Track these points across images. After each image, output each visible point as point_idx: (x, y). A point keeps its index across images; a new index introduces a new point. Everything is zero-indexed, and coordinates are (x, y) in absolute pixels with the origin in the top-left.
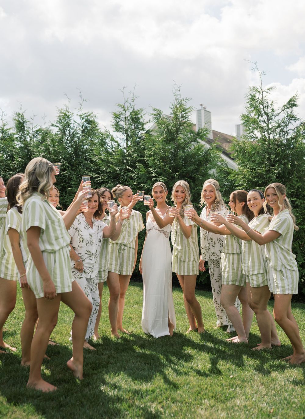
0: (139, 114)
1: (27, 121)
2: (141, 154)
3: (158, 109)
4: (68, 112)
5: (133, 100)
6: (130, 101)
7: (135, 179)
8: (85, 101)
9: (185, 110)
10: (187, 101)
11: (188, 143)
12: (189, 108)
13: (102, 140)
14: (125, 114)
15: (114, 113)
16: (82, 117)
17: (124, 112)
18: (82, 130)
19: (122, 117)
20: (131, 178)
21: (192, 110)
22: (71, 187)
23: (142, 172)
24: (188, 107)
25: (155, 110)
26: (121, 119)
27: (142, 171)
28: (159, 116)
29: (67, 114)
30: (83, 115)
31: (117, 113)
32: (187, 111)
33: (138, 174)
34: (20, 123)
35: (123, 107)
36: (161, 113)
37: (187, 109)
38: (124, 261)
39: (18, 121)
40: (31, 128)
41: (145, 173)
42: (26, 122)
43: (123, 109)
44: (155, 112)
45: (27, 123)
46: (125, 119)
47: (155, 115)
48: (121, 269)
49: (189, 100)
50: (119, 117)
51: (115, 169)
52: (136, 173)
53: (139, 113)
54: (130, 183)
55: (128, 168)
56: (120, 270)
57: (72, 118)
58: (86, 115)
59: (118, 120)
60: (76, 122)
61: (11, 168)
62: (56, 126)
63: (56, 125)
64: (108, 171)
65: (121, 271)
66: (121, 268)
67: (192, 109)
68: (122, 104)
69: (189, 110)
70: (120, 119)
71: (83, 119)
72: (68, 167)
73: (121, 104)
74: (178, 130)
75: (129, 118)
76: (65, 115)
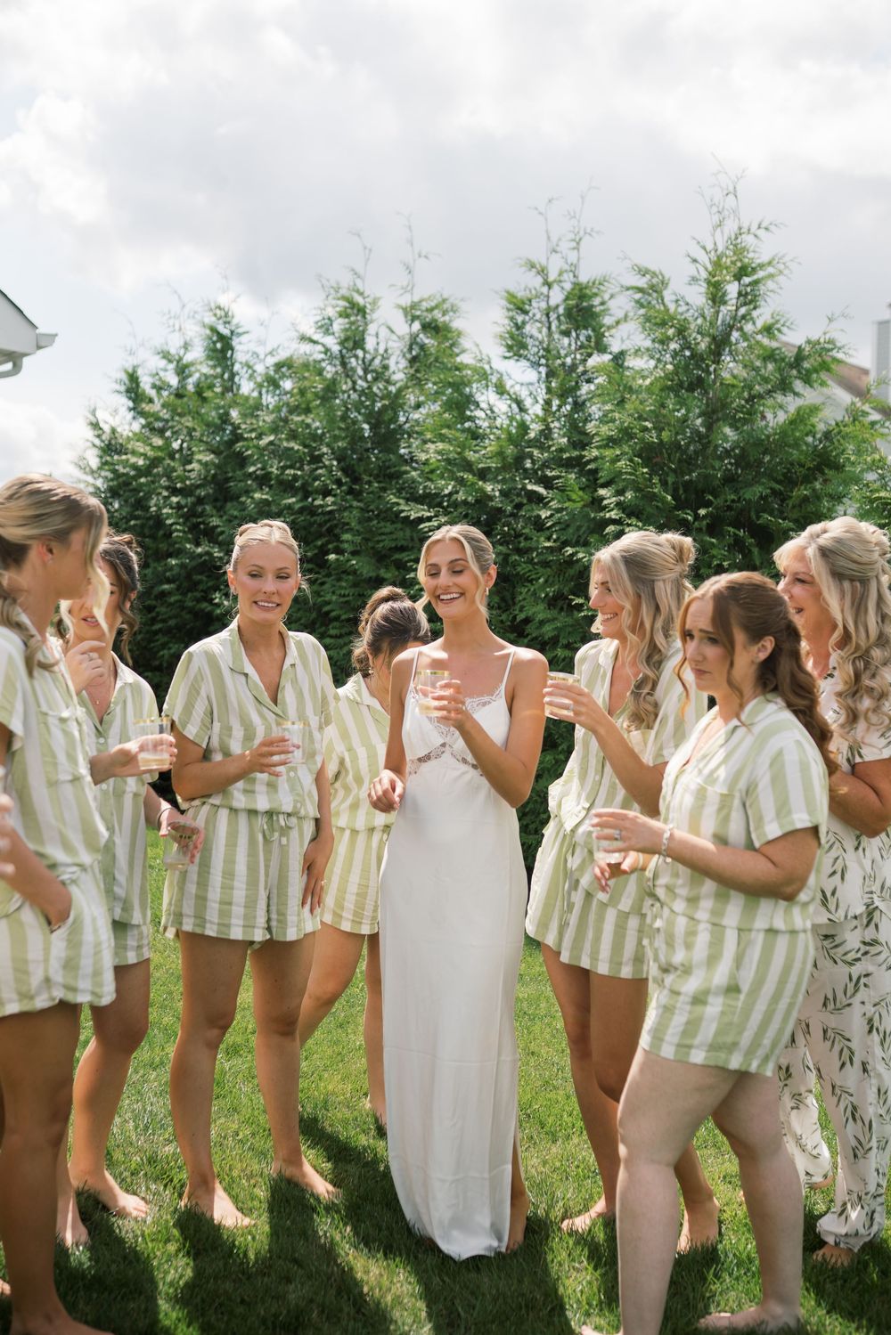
0: (596, 295)
1: (240, 330)
2: (582, 437)
3: (653, 267)
4: (361, 294)
5: (574, 244)
6: (565, 246)
7: (549, 528)
8: (423, 259)
9: (754, 270)
10: (761, 233)
11: (761, 397)
12: (770, 263)
13: (458, 386)
14: (548, 297)
15: (508, 292)
16: (411, 313)
17: (545, 290)
18: (408, 356)
19: (537, 308)
20: (539, 525)
21: (781, 272)
22: (339, 551)
23: (574, 501)
24: (765, 259)
25: (643, 272)
26: (531, 314)
27: (574, 497)
28: (655, 295)
29: (359, 300)
30: (414, 306)
31: (521, 294)
32: (761, 274)
33: (559, 510)
34: (221, 337)
35: (542, 271)
36: (663, 282)
37: (761, 266)
38: (290, 880)
39: (213, 330)
40: (262, 357)
41: (584, 506)
42: (239, 335)
43: (540, 280)
44: (642, 282)
45: (244, 338)
46: (548, 315)
47: (640, 290)
48: (274, 916)
49: (772, 228)
50: (527, 307)
51: (482, 490)
52: (554, 504)
53: (595, 290)
54: (534, 544)
55: (530, 487)
56: (269, 921)
57: (375, 316)
58: (425, 305)
59: (520, 319)
60: (392, 332)
61: (179, 485)
62: (315, 342)
63: (315, 337)
64: (461, 496)
65: (274, 924)
66: (274, 908)
67: (781, 267)
68: (540, 257)
69: (770, 270)
70: (526, 312)
71: (414, 318)
72: (339, 482)
73: (534, 259)
74: (720, 343)
75: (561, 310)
76: (353, 305)
